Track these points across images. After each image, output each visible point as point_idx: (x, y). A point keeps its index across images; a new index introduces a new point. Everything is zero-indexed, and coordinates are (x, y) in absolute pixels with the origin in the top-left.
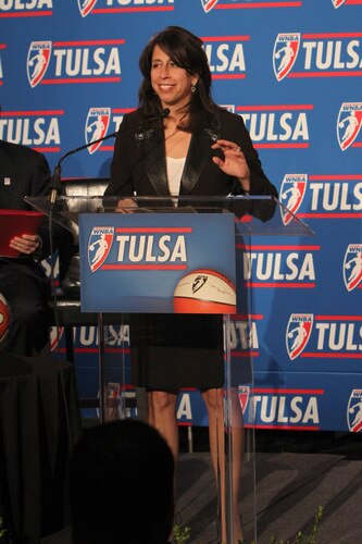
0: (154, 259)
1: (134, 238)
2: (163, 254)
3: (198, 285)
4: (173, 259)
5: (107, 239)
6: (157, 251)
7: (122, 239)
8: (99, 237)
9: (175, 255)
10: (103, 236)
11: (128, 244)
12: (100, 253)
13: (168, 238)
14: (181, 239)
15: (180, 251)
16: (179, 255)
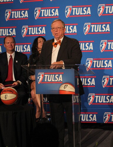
0: (54, 81)
1: (49, 75)
2: (56, 79)
3: (65, 87)
4: (59, 81)
5: (42, 75)
7: (46, 76)
8: (40, 75)
9: (59, 79)
10: (41, 75)
12: (41, 79)
13: (58, 75)
14: (61, 76)
15: (61, 79)
16: (60, 79)
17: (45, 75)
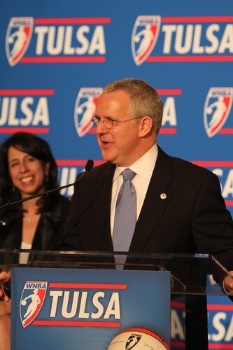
0: (86, 316)
1: (67, 294)
2: (96, 311)
3: (132, 344)
4: (106, 316)
5: (40, 294)
6: (90, 308)
7: (55, 295)
8: (31, 292)
9: (109, 312)
10: (36, 291)
11: (61, 299)
12: (32, 308)
13: (102, 294)
14: (115, 296)
15: (114, 308)
16: (113, 312)
17: (52, 293)
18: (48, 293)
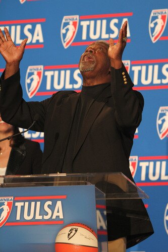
0: (40, 217)
1: (27, 204)
2: (47, 214)
3: (72, 234)
4: (54, 217)
5: (9, 205)
6: (43, 212)
7: (19, 205)
8: (3, 204)
9: (55, 214)
10: (6, 203)
11: (23, 208)
12: (4, 215)
13: (50, 203)
14: (59, 204)
15: (59, 212)
16: (58, 214)
17: (17, 204)
18: (14, 204)
